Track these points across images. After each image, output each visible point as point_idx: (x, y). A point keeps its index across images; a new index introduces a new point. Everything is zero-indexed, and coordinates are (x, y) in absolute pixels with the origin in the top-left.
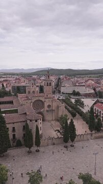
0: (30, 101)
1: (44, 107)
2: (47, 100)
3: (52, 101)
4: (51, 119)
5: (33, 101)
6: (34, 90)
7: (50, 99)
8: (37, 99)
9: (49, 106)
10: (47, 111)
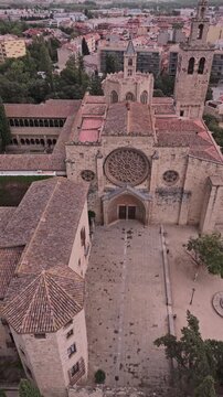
0: (94, 150)
1: (148, 178)
2: (164, 152)
3: (187, 158)
4: (173, 220)
5: (106, 151)
6: (132, 89)
7: (178, 151)
8: (121, 143)
9: (170, 176)
10: (161, 193)
